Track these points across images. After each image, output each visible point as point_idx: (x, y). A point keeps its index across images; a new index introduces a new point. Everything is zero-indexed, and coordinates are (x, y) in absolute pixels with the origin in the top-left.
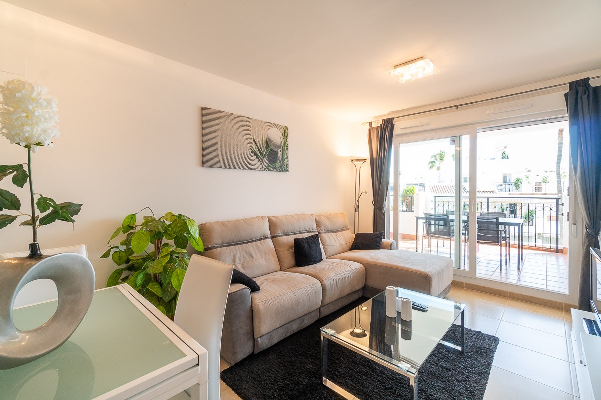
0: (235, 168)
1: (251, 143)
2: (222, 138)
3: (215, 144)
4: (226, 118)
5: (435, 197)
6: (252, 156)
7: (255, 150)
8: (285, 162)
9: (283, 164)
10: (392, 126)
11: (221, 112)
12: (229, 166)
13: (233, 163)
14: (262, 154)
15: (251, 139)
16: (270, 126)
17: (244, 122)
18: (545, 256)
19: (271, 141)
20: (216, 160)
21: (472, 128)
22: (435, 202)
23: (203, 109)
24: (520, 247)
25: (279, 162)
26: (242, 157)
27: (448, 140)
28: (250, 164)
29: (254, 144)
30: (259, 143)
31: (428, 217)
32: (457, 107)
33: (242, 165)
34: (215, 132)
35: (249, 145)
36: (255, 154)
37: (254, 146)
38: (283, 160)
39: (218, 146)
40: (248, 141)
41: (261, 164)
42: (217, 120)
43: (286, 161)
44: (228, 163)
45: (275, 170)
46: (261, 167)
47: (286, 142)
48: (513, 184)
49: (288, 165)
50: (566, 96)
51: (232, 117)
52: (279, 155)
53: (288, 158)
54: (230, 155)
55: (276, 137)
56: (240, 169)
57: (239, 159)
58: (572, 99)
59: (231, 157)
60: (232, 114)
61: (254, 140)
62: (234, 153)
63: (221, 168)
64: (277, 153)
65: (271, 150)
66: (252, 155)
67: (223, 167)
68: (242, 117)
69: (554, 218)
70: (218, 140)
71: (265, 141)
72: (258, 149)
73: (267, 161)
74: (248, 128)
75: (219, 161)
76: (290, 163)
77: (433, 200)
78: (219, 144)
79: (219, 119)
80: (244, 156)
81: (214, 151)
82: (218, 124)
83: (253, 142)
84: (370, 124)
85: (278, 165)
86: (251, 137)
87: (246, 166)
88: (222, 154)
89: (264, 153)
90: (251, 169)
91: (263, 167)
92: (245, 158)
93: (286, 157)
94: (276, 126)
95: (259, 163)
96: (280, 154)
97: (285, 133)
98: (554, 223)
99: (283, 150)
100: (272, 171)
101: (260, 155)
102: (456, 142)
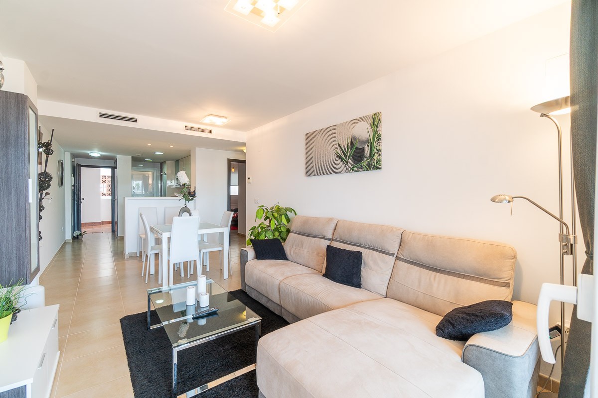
0: (324, 174)
1: (337, 148)
2: (315, 152)
4: (318, 134)
6: (337, 161)
7: (340, 153)
8: (374, 158)
9: (371, 160)
11: (315, 132)
12: (320, 173)
13: (322, 170)
14: (346, 156)
15: (336, 144)
16: (355, 123)
17: (331, 131)
19: (355, 139)
20: (312, 170)
23: (307, 134)
25: (365, 159)
26: (329, 163)
28: (335, 168)
29: (339, 148)
30: (344, 145)
33: (329, 170)
34: (311, 148)
35: (335, 151)
36: (340, 157)
37: (339, 151)
38: (371, 156)
39: (313, 159)
40: (333, 148)
42: (313, 139)
43: (376, 155)
44: (319, 171)
45: (360, 170)
46: (345, 168)
47: (376, 132)
49: (379, 160)
51: (323, 131)
52: (366, 152)
54: (321, 163)
55: (363, 131)
56: (327, 174)
57: (327, 165)
59: (321, 165)
60: (322, 129)
61: (339, 145)
62: (323, 162)
63: (315, 175)
64: (363, 150)
65: (357, 148)
66: (337, 159)
67: (316, 174)
68: (330, 127)
70: (313, 154)
71: (349, 141)
72: (343, 152)
73: (351, 162)
74: (334, 135)
75: (314, 170)
76: (382, 158)
78: (314, 157)
79: (314, 137)
80: (331, 162)
81: (311, 163)
82: (313, 142)
85: (365, 162)
86: (336, 143)
87: (332, 170)
88: (315, 164)
89: (349, 154)
90: (336, 173)
91: (347, 169)
92: (331, 164)
93: (375, 151)
94: (363, 119)
95: (344, 166)
97: (375, 121)
99: (371, 144)
100: (356, 171)
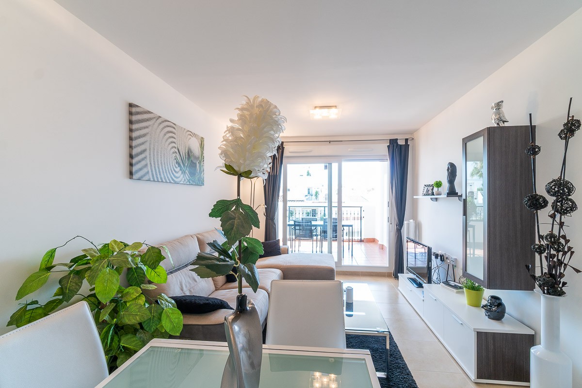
0: (162, 181)
1: (176, 152)
2: (150, 144)
3: (145, 151)
4: (155, 120)
6: (176, 168)
7: (179, 159)
9: (200, 176)
10: (283, 148)
11: (149, 112)
12: (157, 179)
13: (160, 176)
14: (184, 165)
15: (175, 148)
16: (190, 135)
17: (170, 127)
19: (191, 152)
20: (145, 170)
23: (131, 105)
25: (197, 174)
26: (168, 168)
28: (175, 176)
29: (178, 153)
30: (182, 152)
31: (296, 223)
32: (330, 142)
33: (168, 178)
34: (144, 135)
35: (174, 155)
36: (179, 165)
37: (178, 156)
38: (200, 172)
39: (147, 153)
40: (173, 150)
41: (184, 177)
42: (146, 121)
43: (203, 174)
44: (157, 175)
45: (194, 184)
46: (183, 179)
47: (202, 153)
48: (314, 195)
49: (203, 177)
50: (388, 147)
51: (160, 121)
52: (197, 167)
53: (203, 171)
54: (158, 164)
55: (195, 147)
56: (166, 182)
57: (165, 170)
58: (391, 150)
59: (158, 168)
60: (160, 117)
62: (161, 163)
63: (149, 180)
64: (195, 165)
65: (192, 161)
66: (177, 166)
67: (152, 179)
68: (169, 121)
69: (359, 218)
70: (147, 146)
71: (187, 151)
72: (182, 159)
73: (188, 173)
74: (173, 135)
75: (148, 172)
76: (205, 176)
78: (148, 151)
79: (147, 120)
80: (170, 167)
81: (143, 159)
82: (147, 127)
83: (177, 151)
85: (197, 178)
86: (176, 146)
87: (172, 178)
88: (150, 163)
89: (186, 165)
90: (175, 182)
91: (185, 180)
92: (171, 169)
93: (202, 169)
94: (195, 135)
95: (182, 175)
96: (198, 165)
97: (202, 143)
98: (360, 221)
99: (200, 161)
100: (192, 184)
101: (182, 166)
102: (328, 167)
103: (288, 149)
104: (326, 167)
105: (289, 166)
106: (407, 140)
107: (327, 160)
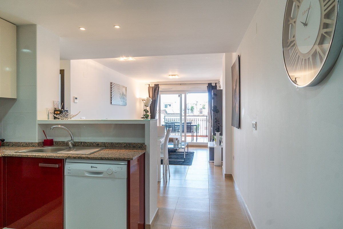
5: (165, 116)
10: (159, 87)
11: (115, 83)
18: (203, 138)
21: (185, 92)
22: (165, 118)
23: (111, 83)
24: (197, 136)
25: (125, 101)
27: (178, 95)
28: (119, 103)
32: (181, 84)
34: (114, 91)
35: (119, 95)
39: (114, 96)
41: (121, 102)
45: (124, 105)
48: (190, 109)
50: (207, 86)
55: (124, 91)
58: (208, 88)
61: (120, 93)
63: (114, 104)
70: (114, 94)
72: (121, 96)
73: (123, 101)
75: (114, 102)
76: (127, 102)
77: (164, 118)
82: (114, 88)
84: (149, 85)
96: (125, 98)
97: (126, 89)
99: (126, 96)
101: (121, 99)
102: (180, 96)
103: (161, 88)
104: (179, 95)
105: (161, 95)
106: (216, 83)
107: (180, 93)
